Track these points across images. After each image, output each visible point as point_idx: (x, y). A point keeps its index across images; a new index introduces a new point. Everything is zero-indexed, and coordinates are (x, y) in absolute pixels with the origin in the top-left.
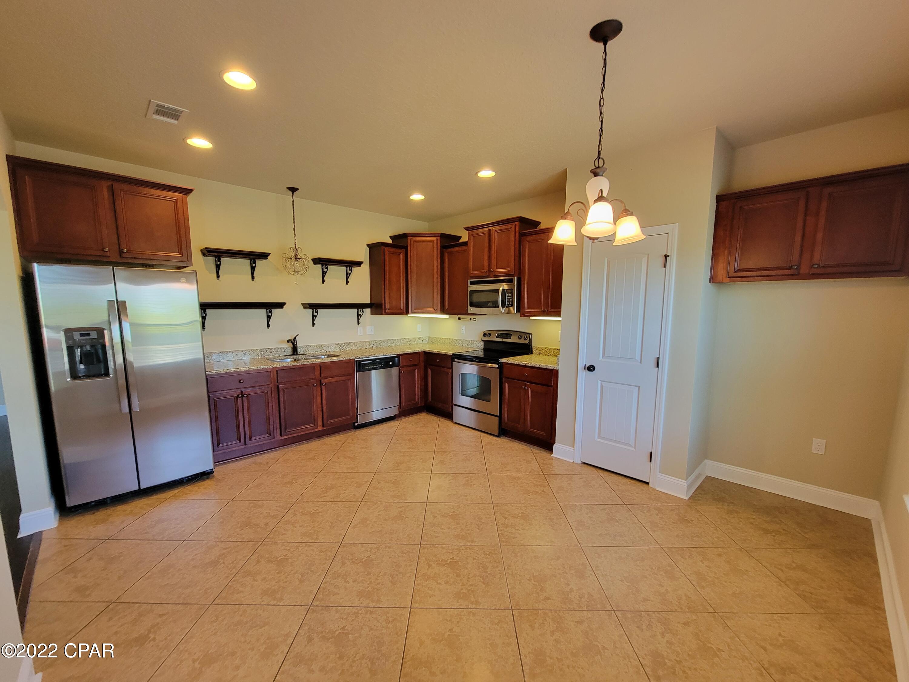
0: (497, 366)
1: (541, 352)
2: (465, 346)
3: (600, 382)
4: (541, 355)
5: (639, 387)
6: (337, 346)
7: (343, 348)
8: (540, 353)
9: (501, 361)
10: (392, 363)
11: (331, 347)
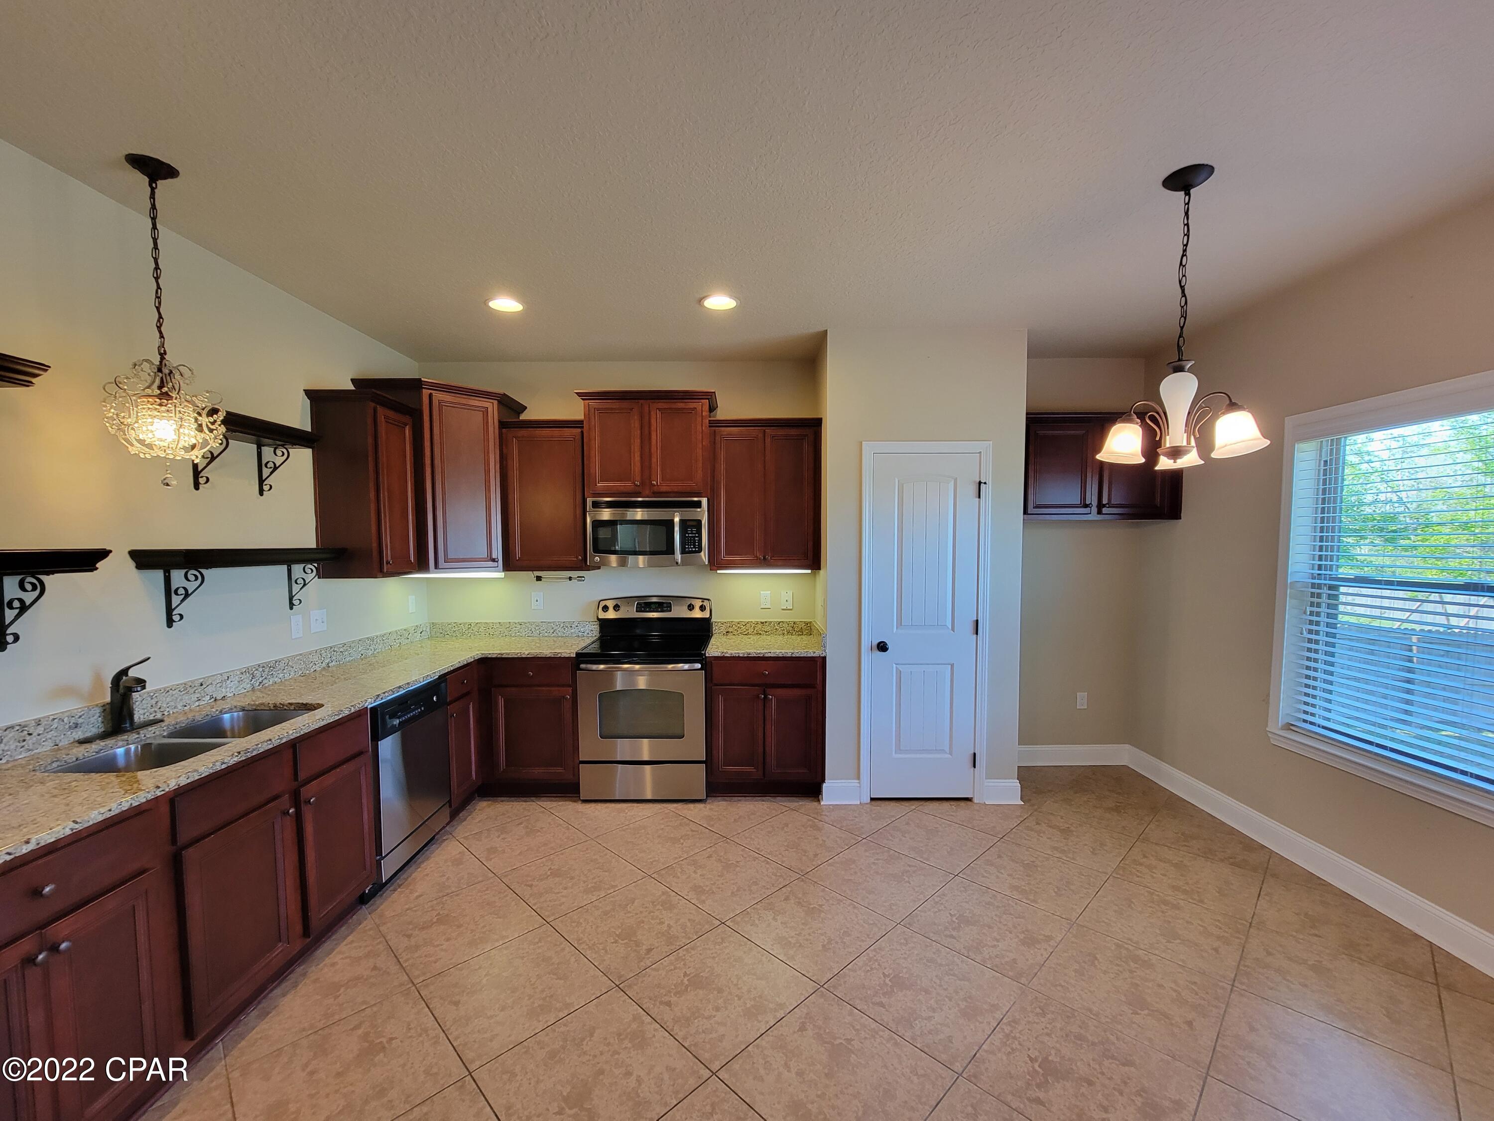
0: (698, 666)
1: (730, 630)
2: (546, 634)
3: (894, 665)
4: (730, 636)
5: (952, 666)
6: (243, 677)
7: (261, 679)
8: (727, 632)
9: (707, 655)
10: (437, 697)
11: (228, 682)
